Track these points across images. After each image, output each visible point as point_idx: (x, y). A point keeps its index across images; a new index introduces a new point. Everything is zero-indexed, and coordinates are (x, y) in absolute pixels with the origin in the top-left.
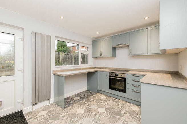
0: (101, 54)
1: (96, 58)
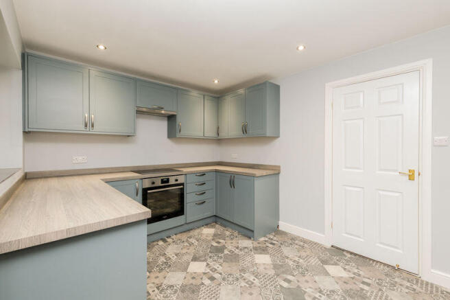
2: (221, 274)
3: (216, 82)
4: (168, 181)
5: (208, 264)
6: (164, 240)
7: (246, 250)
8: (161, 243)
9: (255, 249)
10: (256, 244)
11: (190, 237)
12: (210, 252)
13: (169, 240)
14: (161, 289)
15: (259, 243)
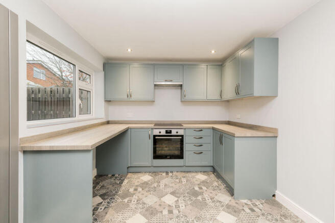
0: (129, 96)
1: (110, 101)
2: (179, 212)
3: (213, 52)
4: (170, 132)
5: (178, 200)
6: (167, 173)
7: (218, 204)
8: (164, 174)
9: (228, 206)
10: (233, 203)
11: (184, 177)
12: (188, 193)
13: (170, 174)
14: (139, 202)
15: (237, 203)
